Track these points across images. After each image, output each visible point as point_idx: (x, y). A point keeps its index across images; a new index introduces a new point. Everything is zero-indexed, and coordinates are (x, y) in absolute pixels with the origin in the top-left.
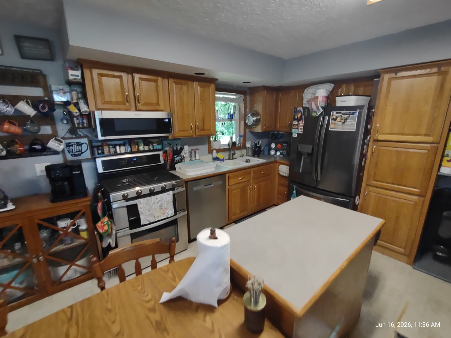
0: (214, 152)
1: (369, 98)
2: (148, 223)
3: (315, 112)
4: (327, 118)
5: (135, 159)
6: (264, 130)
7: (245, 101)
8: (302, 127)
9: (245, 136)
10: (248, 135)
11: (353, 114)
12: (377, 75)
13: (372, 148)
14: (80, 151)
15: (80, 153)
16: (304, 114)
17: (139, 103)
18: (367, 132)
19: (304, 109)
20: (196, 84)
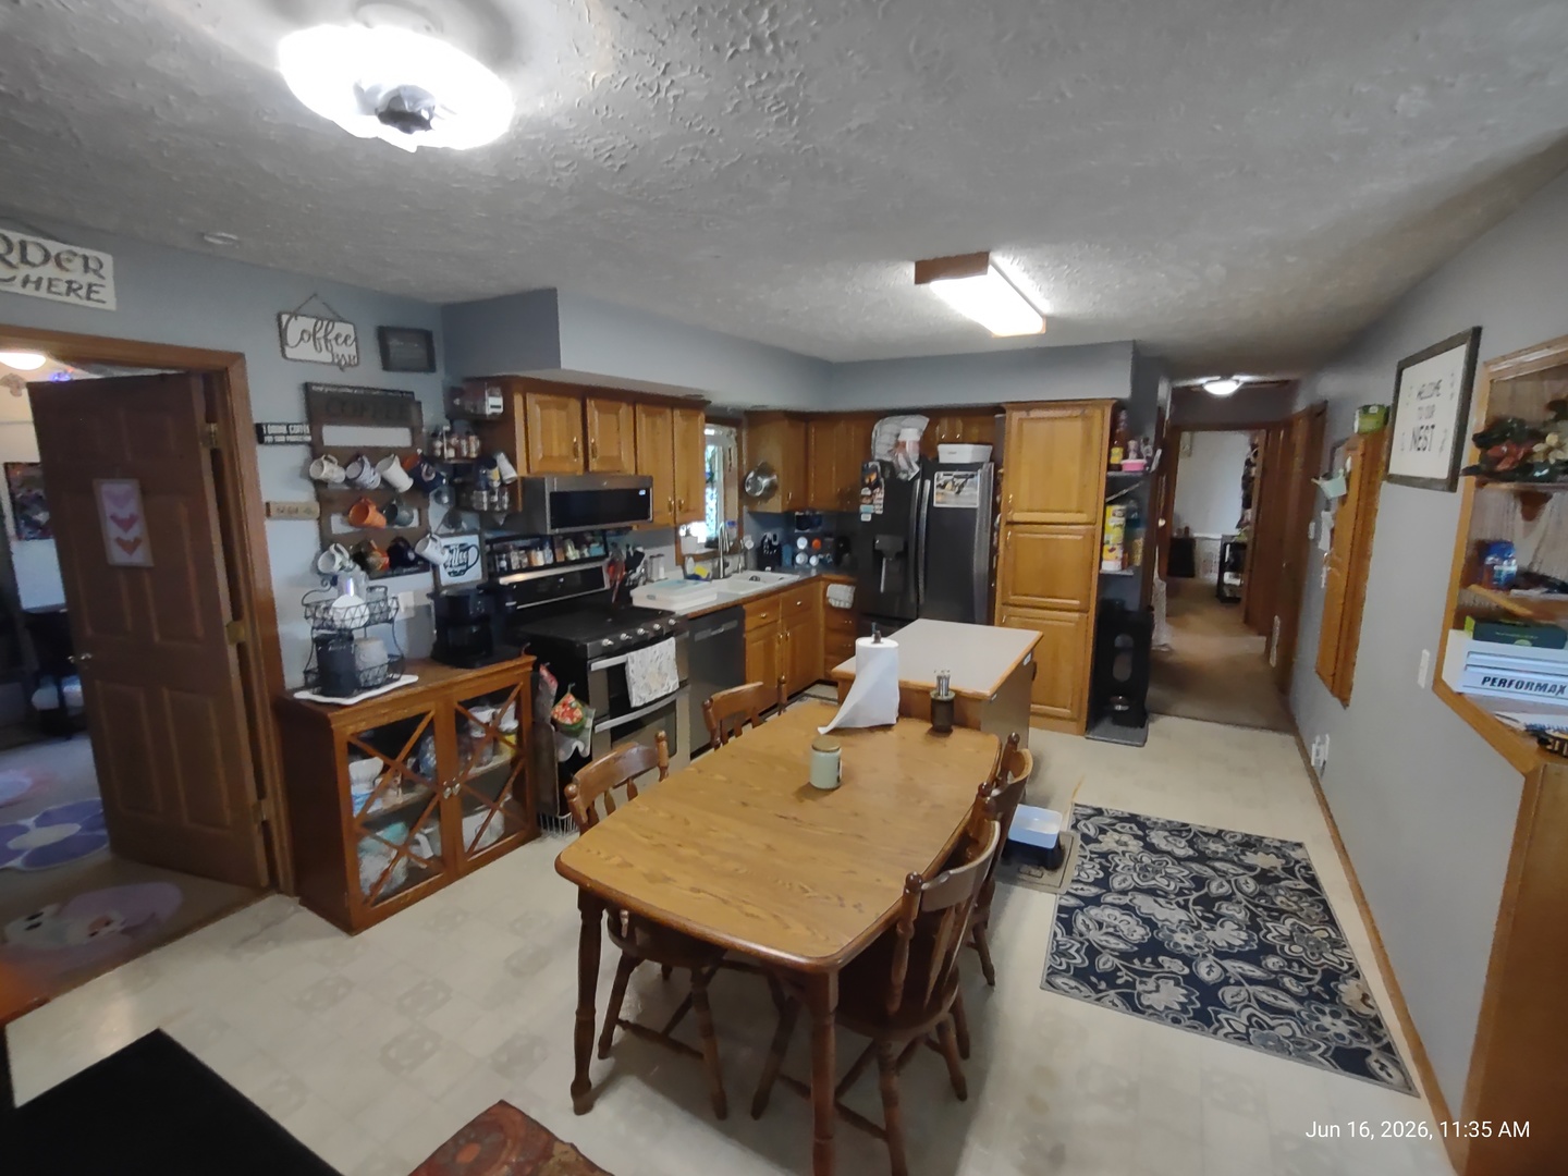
0: (690, 562)
1: (990, 448)
2: (642, 703)
3: (905, 472)
4: (928, 483)
5: (562, 580)
6: (786, 509)
7: (738, 439)
8: (882, 501)
9: (740, 523)
10: (748, 521)
11: (972, 476)
12: (998, 409)
13: (1005, 536)
14: (463, 564)
15: (464, 567)
16: (883, 476)
17: (594, 456)
18: (996, 509)
19: (883, 463)
20: (677, 412)
